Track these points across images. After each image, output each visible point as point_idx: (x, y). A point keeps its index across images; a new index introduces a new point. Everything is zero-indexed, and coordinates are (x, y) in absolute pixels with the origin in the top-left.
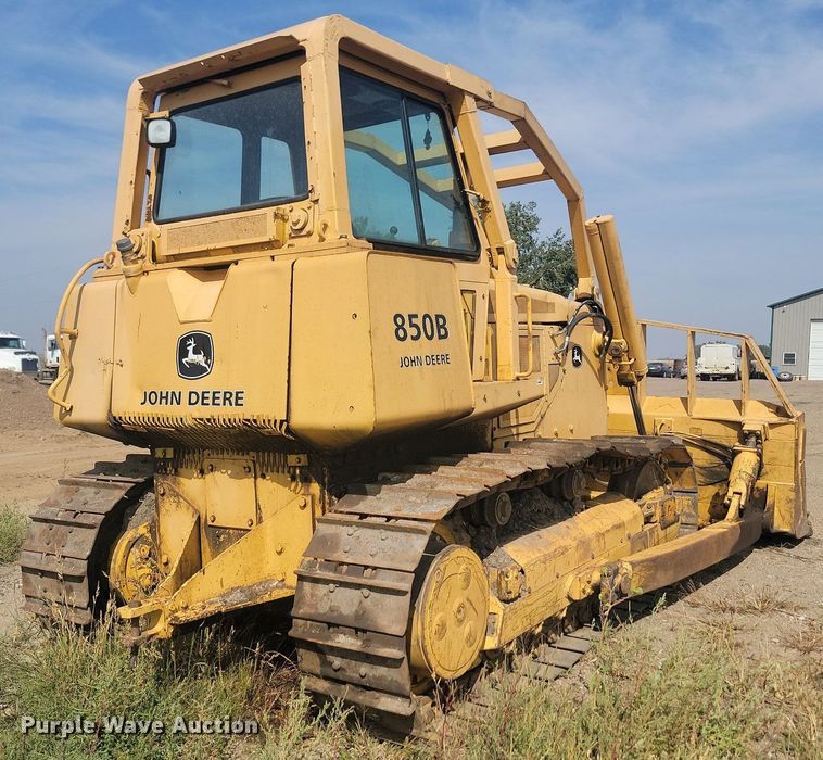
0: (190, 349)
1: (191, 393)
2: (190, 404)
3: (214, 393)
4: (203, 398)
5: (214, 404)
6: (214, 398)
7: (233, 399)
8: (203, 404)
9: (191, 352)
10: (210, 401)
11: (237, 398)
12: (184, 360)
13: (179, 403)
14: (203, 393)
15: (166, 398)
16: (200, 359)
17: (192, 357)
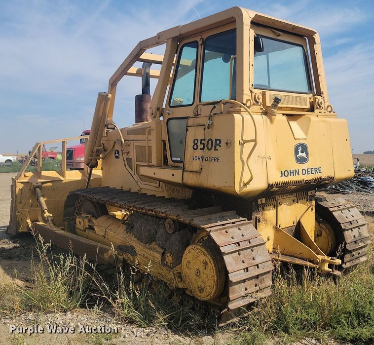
0: (300, 150)
1: (303, 170)
2: (303, 174)
3: (311, 169)
4: (308, 171)
5: (312, 173)
6: (312, 171)
7: (318, 171)
8: (308, 174)
9: (300, 152)
10: (310, 172)
11: (319, 170)
12: (298, 156)
13: (298, 175)
14: (307, 169)
15: (293, 173)
16: (304, 155)
17: (300, 154)
